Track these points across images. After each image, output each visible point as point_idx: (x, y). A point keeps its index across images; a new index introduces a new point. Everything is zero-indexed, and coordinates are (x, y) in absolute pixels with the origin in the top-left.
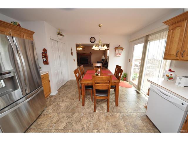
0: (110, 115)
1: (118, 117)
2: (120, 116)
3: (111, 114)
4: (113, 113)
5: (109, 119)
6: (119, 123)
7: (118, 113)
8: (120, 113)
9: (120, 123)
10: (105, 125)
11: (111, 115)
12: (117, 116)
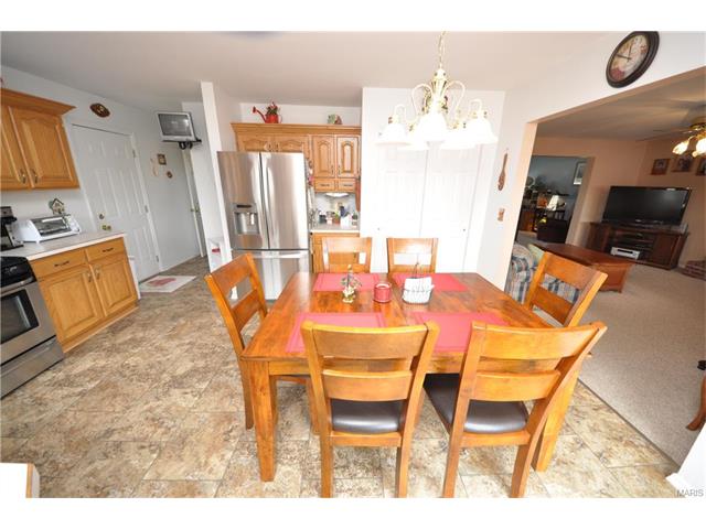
0: (231, 431)
1: (206, 462)
2: (204, 474)
3: (235, 438)
4: (233, 443)
5: (218, 424)
6: (180, 458)
7: (223, 468)
8: (221, 483)
9: (182, 460)
10: (206, 411)
11: (231, 434)
12: (214, 460)
